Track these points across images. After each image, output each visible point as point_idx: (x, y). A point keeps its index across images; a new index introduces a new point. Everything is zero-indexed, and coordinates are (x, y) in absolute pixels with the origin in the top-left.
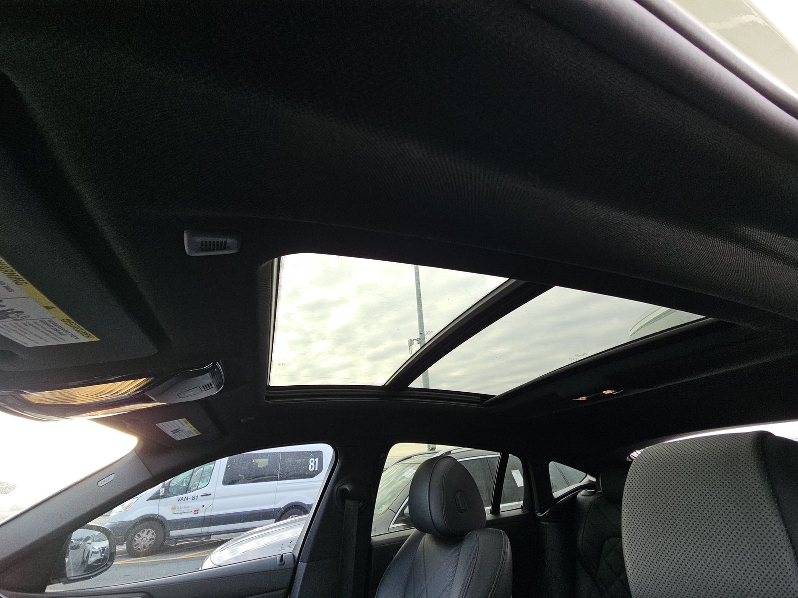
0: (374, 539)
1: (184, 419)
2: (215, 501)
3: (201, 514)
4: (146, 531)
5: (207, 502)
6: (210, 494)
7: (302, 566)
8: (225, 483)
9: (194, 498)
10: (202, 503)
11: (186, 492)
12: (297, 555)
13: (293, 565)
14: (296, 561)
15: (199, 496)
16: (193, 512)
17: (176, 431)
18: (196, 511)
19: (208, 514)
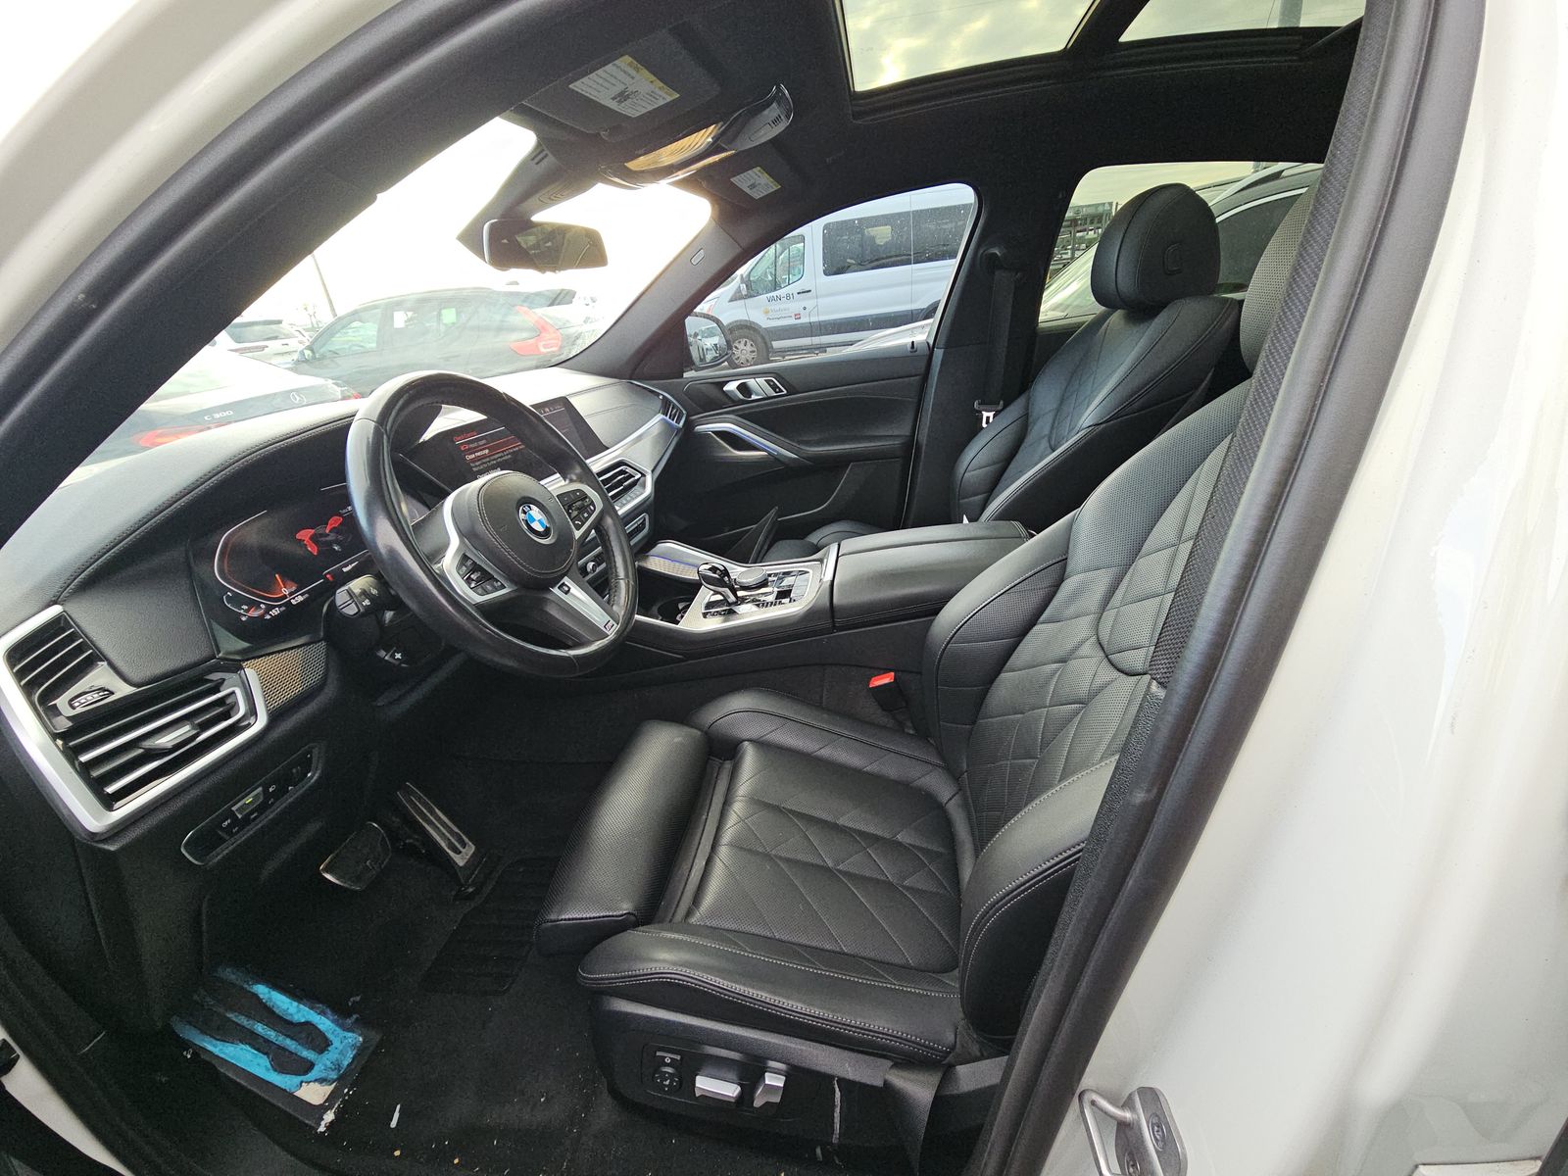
0: (1041, 325)
1: (759, 168)
2: (820, 300)
3: (804, 320)
4: (743, 342)
5: (809, 302)
6: (810, 291)
7: (939, 354)
8: (827, 273)
9: (788, 297)
10: (804, 304)
11: (775, 290)
12: (931, 343)
13: (927, 352)
14: (931, 350)
15: (796, 295)
16: (793, 315)
17: (753, 186)
18: (798, 316)
19: (814, 319)
